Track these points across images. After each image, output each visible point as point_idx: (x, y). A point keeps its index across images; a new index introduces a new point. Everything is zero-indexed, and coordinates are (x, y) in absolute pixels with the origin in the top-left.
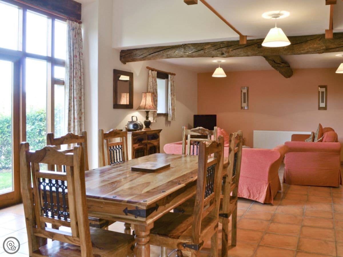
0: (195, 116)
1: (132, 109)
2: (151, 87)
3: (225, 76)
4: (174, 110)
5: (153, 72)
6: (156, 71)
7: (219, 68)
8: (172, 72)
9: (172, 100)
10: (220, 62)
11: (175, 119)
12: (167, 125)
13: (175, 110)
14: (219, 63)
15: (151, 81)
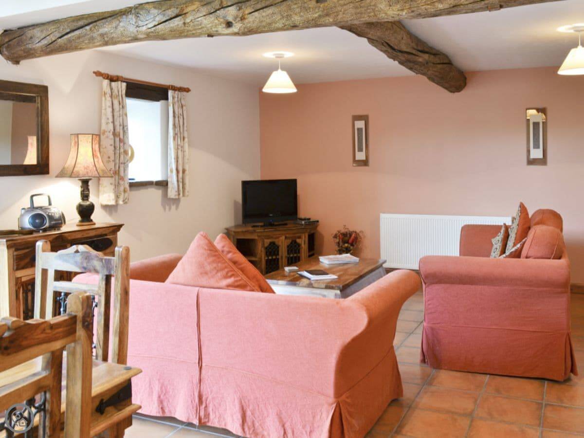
0: (246, 184)
1: (47, 175)
2: (108, 119)
3: (294, 90)
4: (184, 171)
5: (113, 84)
6: (122, 81)
7: (280, 70)
8: (178, 84)
9: (178, 149)
10: (279, 57)
11: (187, 193)
12: (167, 208)
13: (187, 172)
14: (279, 60)
15: (109, 107)
